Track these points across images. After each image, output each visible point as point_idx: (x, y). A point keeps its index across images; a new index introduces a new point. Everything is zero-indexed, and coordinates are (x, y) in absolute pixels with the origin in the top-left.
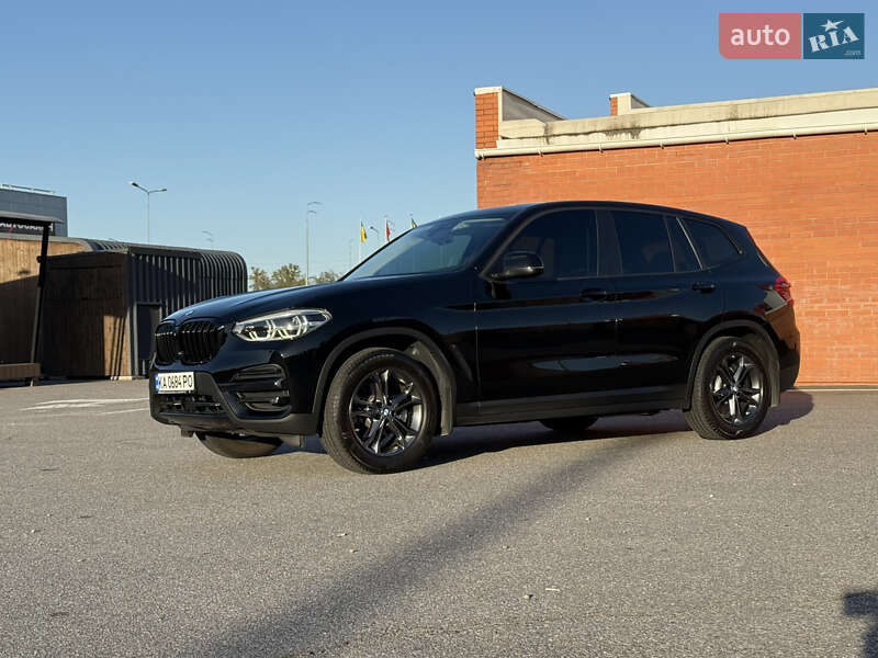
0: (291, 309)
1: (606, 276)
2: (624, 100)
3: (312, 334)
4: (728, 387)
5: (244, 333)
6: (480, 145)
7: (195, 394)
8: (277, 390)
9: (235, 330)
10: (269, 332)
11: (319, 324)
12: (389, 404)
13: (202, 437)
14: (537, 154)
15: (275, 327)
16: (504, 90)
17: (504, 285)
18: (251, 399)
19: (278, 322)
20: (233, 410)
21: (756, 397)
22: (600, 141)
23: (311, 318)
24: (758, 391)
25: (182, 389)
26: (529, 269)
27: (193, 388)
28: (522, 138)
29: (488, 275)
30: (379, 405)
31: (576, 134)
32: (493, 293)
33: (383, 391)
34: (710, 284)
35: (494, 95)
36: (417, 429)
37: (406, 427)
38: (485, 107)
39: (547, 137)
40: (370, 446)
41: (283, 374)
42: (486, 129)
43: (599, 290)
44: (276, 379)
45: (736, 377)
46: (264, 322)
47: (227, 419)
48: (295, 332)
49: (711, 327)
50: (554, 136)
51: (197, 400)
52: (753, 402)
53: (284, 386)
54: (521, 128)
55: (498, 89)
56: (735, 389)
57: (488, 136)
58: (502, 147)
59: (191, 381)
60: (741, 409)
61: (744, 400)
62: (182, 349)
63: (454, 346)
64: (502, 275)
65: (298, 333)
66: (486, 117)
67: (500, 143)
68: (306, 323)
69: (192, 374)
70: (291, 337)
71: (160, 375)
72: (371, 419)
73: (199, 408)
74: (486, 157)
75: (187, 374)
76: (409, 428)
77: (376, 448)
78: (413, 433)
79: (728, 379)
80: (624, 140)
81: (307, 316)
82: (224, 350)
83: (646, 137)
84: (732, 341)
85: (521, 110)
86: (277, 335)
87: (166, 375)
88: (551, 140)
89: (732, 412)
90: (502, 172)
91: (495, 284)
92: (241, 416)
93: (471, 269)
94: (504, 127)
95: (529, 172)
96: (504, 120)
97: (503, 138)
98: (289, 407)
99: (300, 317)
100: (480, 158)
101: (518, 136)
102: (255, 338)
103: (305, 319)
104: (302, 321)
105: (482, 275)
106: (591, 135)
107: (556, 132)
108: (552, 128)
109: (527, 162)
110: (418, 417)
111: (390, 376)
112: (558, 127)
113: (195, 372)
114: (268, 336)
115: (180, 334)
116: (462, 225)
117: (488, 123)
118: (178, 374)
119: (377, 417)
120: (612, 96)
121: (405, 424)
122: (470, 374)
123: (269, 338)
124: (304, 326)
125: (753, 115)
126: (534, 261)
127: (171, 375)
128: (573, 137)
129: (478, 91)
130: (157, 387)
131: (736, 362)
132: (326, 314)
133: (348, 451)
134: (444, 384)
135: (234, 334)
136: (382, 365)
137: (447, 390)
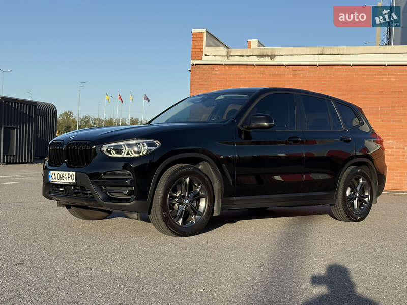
0: (137, 139)
1: (300, 130)
2: (254, 43)
3: (149, 155)
4: (354, 193)
5: (107, 151)
6: (193, 58)
7: (74, 185)
8: (127, 186)
9: (103, 149)
10: (124, 151)
11: (153, 149)
12: (188, 196)
13: (68, 207)
14: (222, 65)
15: (127, 149)
16: (207, 31)
17: (249, 132)
18: (110, 190)
19: (129, 146)
20: (100, 196)
21: (366, 199)
22: (255, 60)
23: (149, 145)
24: (367, 196)
25: (67, 181)
26: (266, 124)
27: (74, 181)
28: (215, 56)
29: (242, 126)
30: (183, 197)
31: (243, 56)
32: (243, 136)
33: (186, 189)
34: (348, 137)
35: (202, 33)
36: (202, 212)
37: (196, 211)
38: (197, 38)
39: (228, 56)
40: (177, 221)
41: (132, 177)
42: (196, 50)
43: (297, 137)
44: (127, 179)
45: (358, 188)
46: (121, 146)
47: (95, 201)
48: (139, 152)
49: (348, 161)
50: (232, 56)
51: (75, 188)
52: (365, 202)
53: (131, 184)
54: (215, 51)
55: (204, 30)
56: (357, 195)
57: (198, 54)
58: (205, 60)
59: (73, 177)
60: (360, 205)
61: (361, 201)
62: (67, 158)
63: (224, 165)
64: (250, 126)
65: (141, 154)
66: (197, 44)
67: (204, 57)
68: (146, 147)
69: (74, 173)
70: (137, 155)
71: (52, 172)
72: (178, 205)
73: (75, 193)
74: (196, 64)
75: (71, 173)
76: (198, 210)
77: (180, 222)
78: (200, 214)
79: (353, 189)
80: (267, 61)
81: (146, 143)
82: (95, 160)
83: (278, 60)
84: (357, 169)
85: (214, 42)
86: (128, 154)
87: (57, 173)
88: (230, 58)
89: (356, 207)
90: (204, 72)
91: (245, 131)
92: (105, 200)
93: (233, 122)
94: (206, 50)
95: (218, 73)
96: (206, 46)
97: (205, 55)
98: (134, 196)
99: (143, 144)
100: (193, 65)
101: (213, 55)
102: (114, 155)
103: (145, 145)
104: (144, 147)
105: (239, 125)
106: (250, 57)
107: (232, 54)
108: (231, 52)
109: (216, 68)
110: (203, 205)
111: (190, 181)
112: (234, 52)
113: (76, 172)
114: (122, 154)
115: (66, 149)
116: (221, 97)
117: (197, 47)
118: (64, 173)
119: (182, 204)
120: (249, 40)
121: (195, 208)
122: (231, 181)
123: (123, 155)
124: (144, 149)
125: (331, 53)
126: (268, 119)
127: (60, 173)
128: (241, 57)
129: (194, 31)
130: (50, 179)
131: (357, 180)
132: (158, 143)
133: (165, 223)
134: (217, 186)
135: (102, 152)
136: (186, 174)
137: (219, 189)
